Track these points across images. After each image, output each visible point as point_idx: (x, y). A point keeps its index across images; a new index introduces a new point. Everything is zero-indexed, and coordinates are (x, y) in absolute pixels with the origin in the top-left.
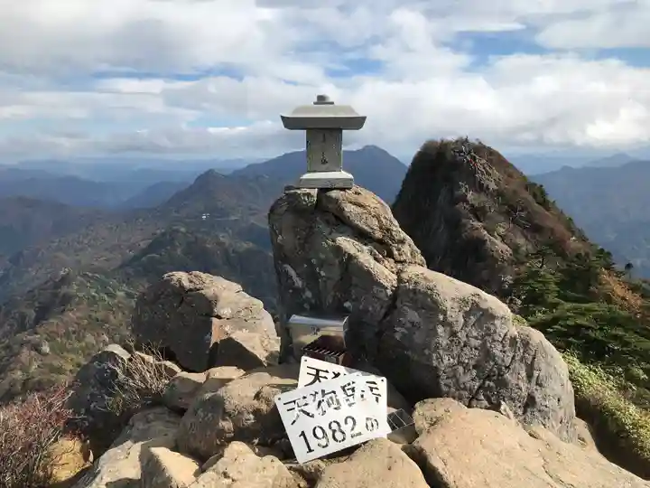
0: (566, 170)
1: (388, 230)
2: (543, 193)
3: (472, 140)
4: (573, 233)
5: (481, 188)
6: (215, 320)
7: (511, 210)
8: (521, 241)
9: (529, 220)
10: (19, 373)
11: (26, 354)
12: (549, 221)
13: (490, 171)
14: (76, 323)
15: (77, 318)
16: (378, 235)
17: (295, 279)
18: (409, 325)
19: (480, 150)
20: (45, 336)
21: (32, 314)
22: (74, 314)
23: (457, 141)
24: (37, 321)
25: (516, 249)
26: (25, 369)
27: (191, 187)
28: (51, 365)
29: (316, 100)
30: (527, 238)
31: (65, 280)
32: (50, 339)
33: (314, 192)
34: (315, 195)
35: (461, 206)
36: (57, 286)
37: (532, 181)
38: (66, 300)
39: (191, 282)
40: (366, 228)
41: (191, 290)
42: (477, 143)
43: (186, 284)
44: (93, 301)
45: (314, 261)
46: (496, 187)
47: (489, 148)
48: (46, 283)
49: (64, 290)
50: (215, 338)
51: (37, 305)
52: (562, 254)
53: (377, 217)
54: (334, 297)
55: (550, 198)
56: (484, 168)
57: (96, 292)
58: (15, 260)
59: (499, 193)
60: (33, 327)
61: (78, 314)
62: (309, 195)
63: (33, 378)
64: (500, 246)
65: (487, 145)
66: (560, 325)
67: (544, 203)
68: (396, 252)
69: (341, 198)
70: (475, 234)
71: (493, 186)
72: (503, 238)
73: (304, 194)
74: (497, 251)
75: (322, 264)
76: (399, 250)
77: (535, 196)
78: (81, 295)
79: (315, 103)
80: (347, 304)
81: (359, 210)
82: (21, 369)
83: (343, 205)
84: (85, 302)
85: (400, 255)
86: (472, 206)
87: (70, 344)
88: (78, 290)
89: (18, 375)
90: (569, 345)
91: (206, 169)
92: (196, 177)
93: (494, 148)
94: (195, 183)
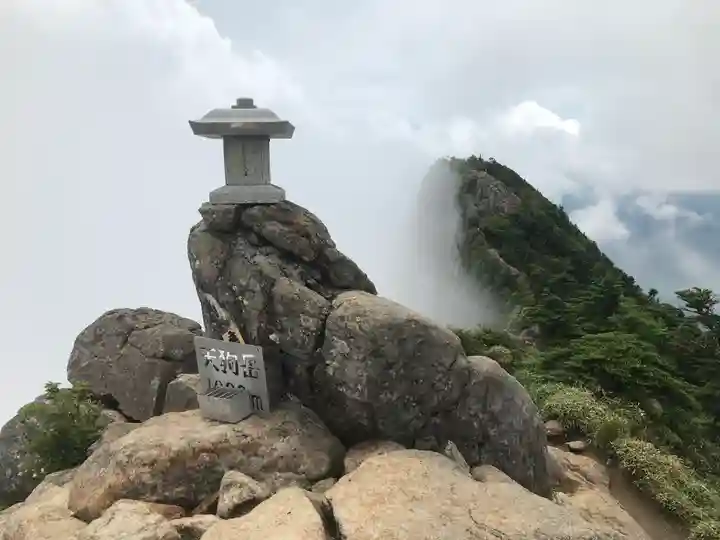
5: (494, 211)
17: (219, 310)
18: (339, 357)
29: (235, 104)
41: (136, 329)
45: (235, 288)
54: (259, 328)
75: (244, 291)
79: (233, 107)
80: (272, 337)
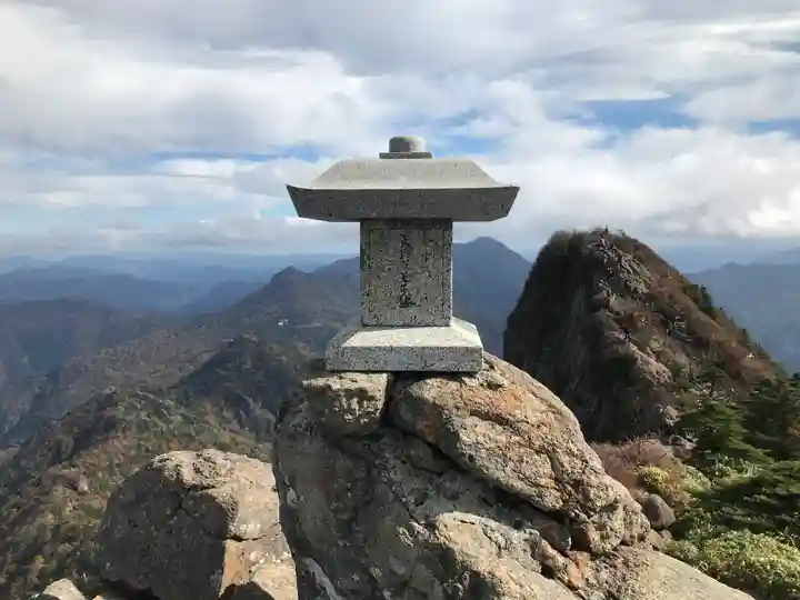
0: (731, 267)
1: (577, 484)
2: (706, 297)
3: (613, 231)
4: (750, 349)
5: (626, 291)
6: (230, 545)
7: (665, 318)
8: (682, 359)
9: (690, 332)
10: (50, 516)
11: (60, 491)
12: (717, 334)
13: (638, 270)
14: (123, 454)
15: (125, 447)
16: (552, 500)
19: (624, 243)
20: (83, 470)
21: (69, 442)
22: (119, 442)
23: (594, 233)
24: (76, 451)
25: (676, 370)
26: (57, 512)
27: (266, 288)
28: (90, 506)
30: (688, 355)
31: (111, 401)
32: (90, 474)
33: (377, 385)
34: (380, 395)
35: (603, 314)
36: (102, 408)
37: (693, 282)
38: (111, 425)
39: (197, 471)
40: (519, 485)
41: (195, 487)
42: (619, 234)
43: (188, 476)
44: (143, 427)
46: (645, 291)
47: (636, 241)
48: (88, 403)
49: (108, 413)
50: (230, 576)
51: (76, 430)
52: (736, 376)
53: (549, 452)
55: (716, 304)
56: (630, 266)
57: (148, 416)
58: (53, 376)
59: (650, 298)
60: (70, 458)
61: (125, 443)
62: (362, 395)
63: (67, 522)
64: (655, 366)
65: (632, 237)
66: (764, 493)
67: (708, 309)
68: (594, 536)
69: (451, 403)
70: (621, 350)
71: (642, 288)
72: (658, 356)
73: (349, 394)
74: (651, 373)
76: (601, 527)
77: (696, 301)
78: (128, 418)
79: (383, 156)
81: (500, 436)
82: (52, 512)
83: (457, 422)
84: (134, 429)
85: (603, 538)
86: (617, 313)
87: (113, 481)
88: (125, 414)
89: (50, 518)
90: (781, 525)
91: (284, 267)
92: (272, 276)
93: (642, 240)
94: (272, 282)
